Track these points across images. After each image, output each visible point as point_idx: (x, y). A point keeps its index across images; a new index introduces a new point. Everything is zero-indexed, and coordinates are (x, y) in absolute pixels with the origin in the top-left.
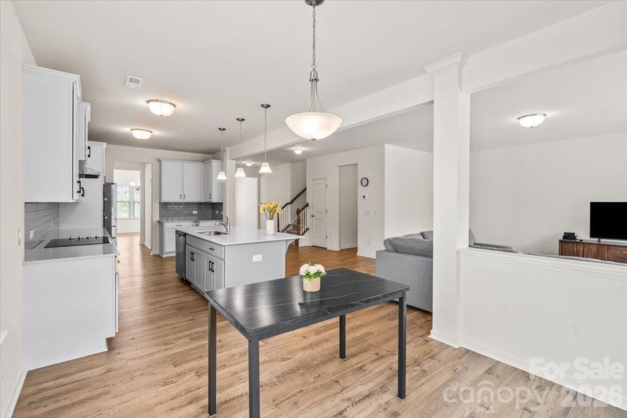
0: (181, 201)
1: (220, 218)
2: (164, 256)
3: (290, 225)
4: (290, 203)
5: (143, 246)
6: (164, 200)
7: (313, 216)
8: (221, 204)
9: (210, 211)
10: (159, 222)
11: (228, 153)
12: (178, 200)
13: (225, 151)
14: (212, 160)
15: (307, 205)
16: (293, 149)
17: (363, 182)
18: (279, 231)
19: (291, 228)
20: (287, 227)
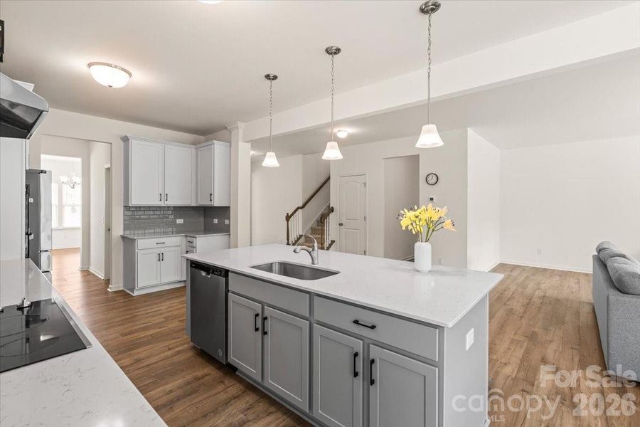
0: (161, 204)
1: (225, 229)
2: (136, 293)
3: (301, 236)
4: (302, 208)
5: (86, 273)
6: (134, 202)
7: (341, 225)
8: (228, 208)
9: (202, 219)
10: (123, 238)
11: (241, 131)
12: (157, 203)
13: (237, 128)
14: (215, 141)
15: (332, 210)
16: (335, 130)
17: (430, 177)
18: (288, 244)
19: (302, 240)
20: (298, 239)
